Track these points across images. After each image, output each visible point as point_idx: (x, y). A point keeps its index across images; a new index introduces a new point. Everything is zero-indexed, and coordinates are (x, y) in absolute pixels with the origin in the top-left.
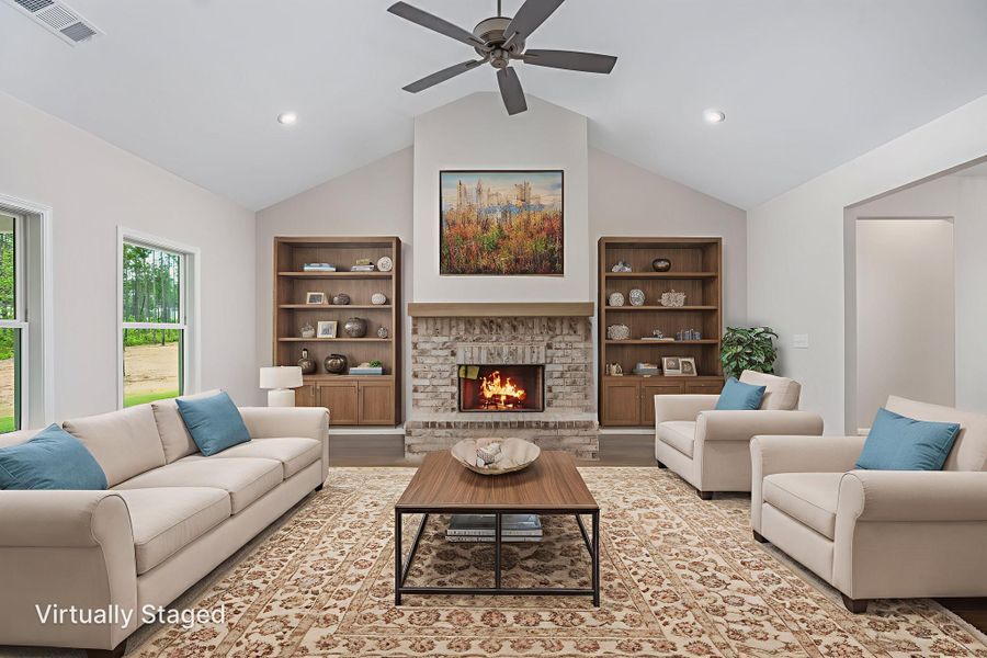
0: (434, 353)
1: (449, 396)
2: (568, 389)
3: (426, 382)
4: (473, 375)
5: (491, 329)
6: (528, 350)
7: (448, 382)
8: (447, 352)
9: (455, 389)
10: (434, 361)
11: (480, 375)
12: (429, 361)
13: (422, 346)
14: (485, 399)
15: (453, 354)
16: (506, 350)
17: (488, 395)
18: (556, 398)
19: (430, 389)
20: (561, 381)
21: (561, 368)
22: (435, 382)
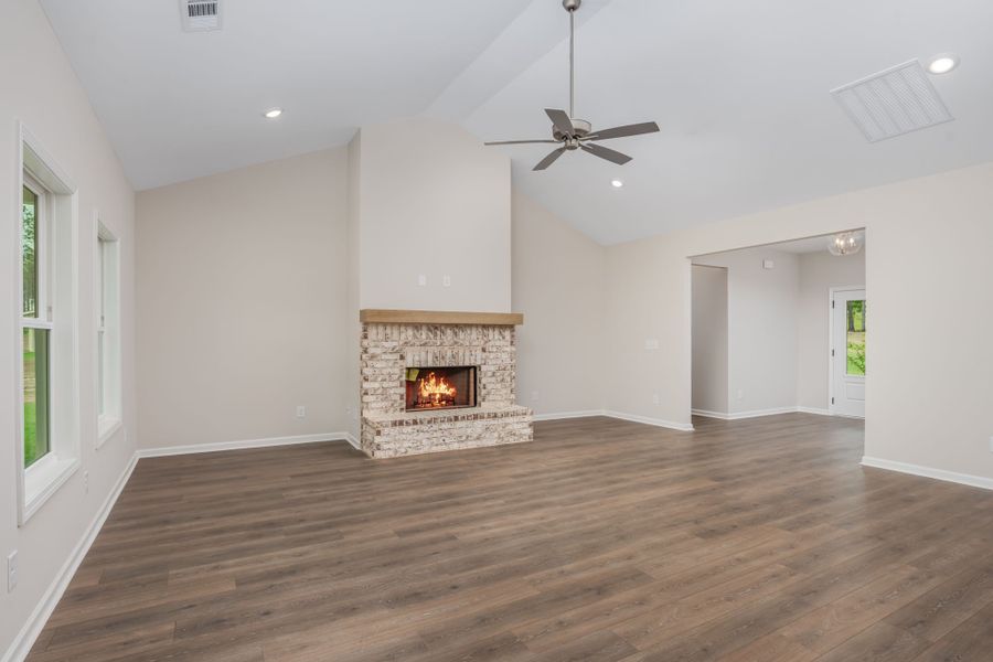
0: (384, 357)
1: (398, 397)
2: (499, 386)
3: (376, 385)
4: (413, 378)
5: (436, 335)
6: (467, 353)
7: (398, 383)
8: (397, 356)
9: (403, 390)
10: (383, 364)
11: (419, 377)
12: (378, 365)
13: (372, 351)
14: (423, 398)
15: (402, 358)
16: (449, 354)
17: (425, 394)
18: (488, 393)
19: (379, 391)
20: (493, 379)
21: (493, 369)
22: (385, 385)
